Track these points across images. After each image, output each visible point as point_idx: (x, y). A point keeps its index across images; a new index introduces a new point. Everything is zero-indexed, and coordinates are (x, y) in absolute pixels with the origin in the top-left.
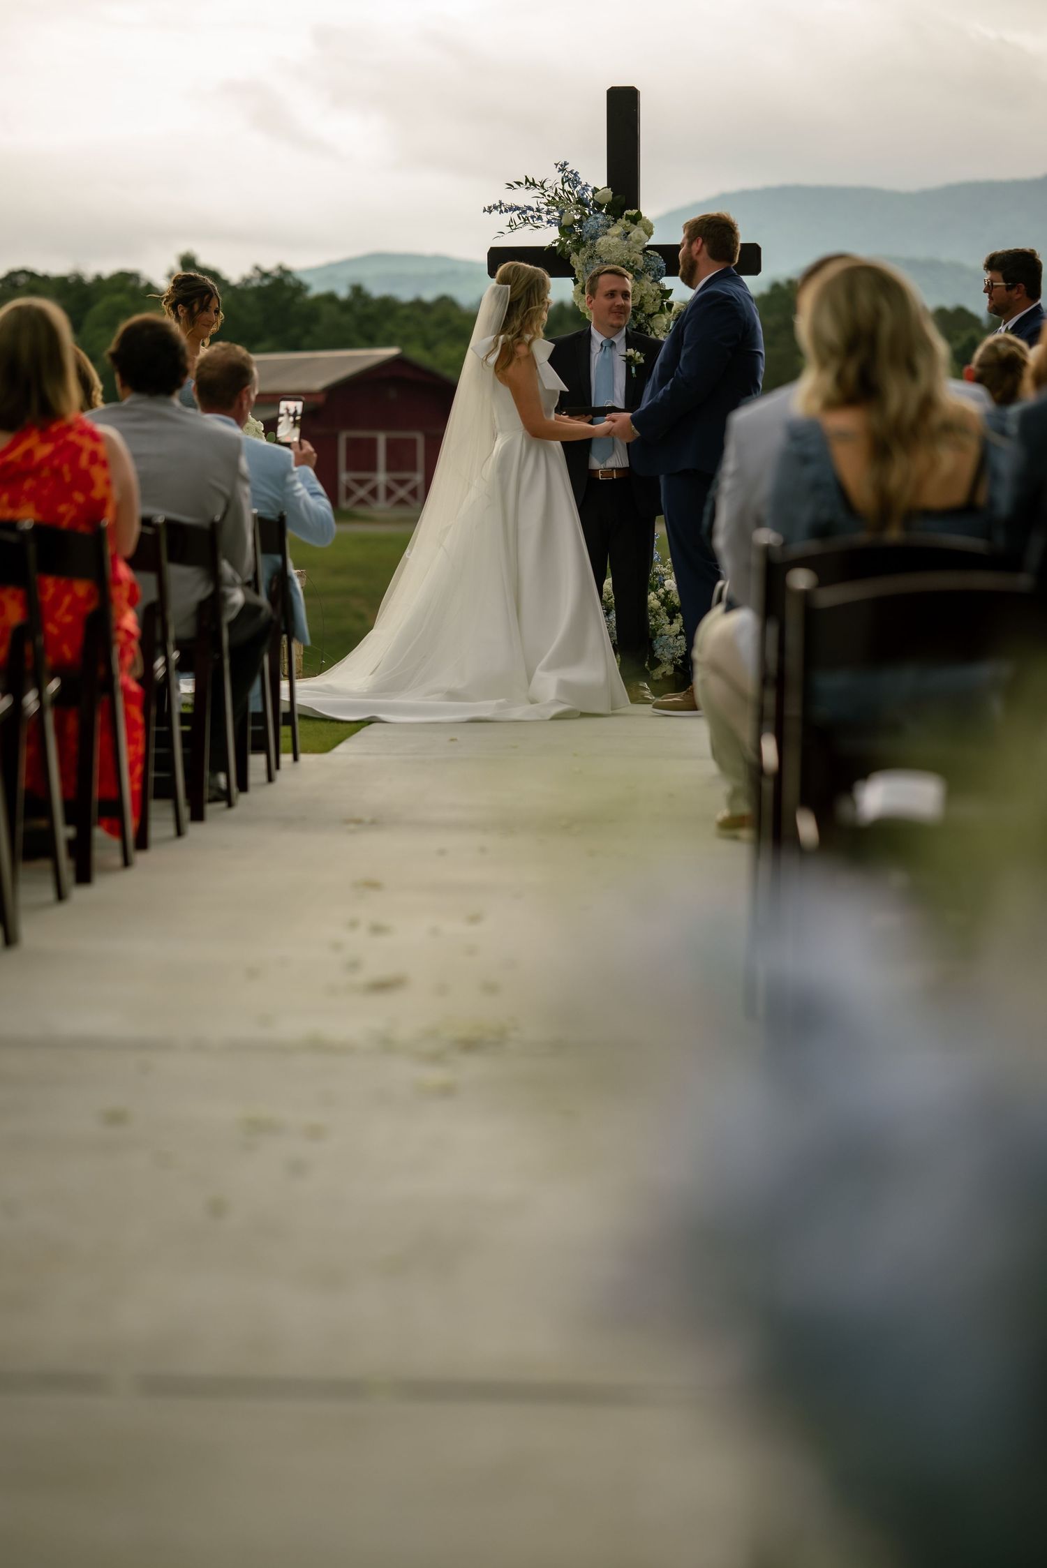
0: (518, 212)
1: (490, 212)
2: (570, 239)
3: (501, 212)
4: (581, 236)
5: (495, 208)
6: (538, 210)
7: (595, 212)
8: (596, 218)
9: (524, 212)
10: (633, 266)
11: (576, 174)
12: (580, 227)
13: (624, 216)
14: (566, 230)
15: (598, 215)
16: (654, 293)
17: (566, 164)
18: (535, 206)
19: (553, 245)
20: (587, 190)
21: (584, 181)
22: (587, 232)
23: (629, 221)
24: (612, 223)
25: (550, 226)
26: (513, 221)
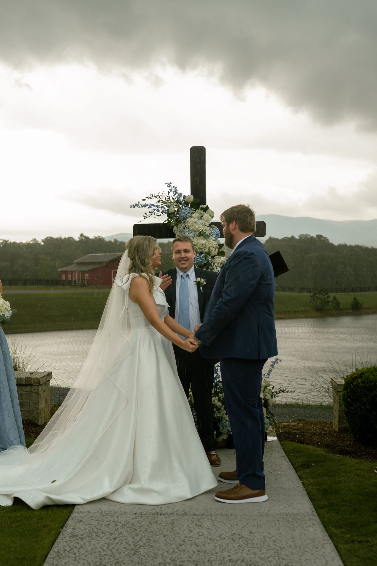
0: (147, 207)
1: (134, 207)
2: (173, 219)
3: (139, 207)
4: (178, 218)
5: (137, 205)
6: (157, 206)
7: (185, 207)
8: (186, 209)
9: (150, 207)
10: (206, 232)
11: (176, 188)
12: (178, 214)
13: (200, 208)
14: (171, 215)
15: (187, 208)
16: (215, 246)
17: (171, 183)
18: (155, 205)
19: (165, 223)
20: (181, 196)
21: (179, 191)
22: (181, 216)
23: (202, 210)
24: (194, 212)
25: (163, 214)
26: (146, 214)
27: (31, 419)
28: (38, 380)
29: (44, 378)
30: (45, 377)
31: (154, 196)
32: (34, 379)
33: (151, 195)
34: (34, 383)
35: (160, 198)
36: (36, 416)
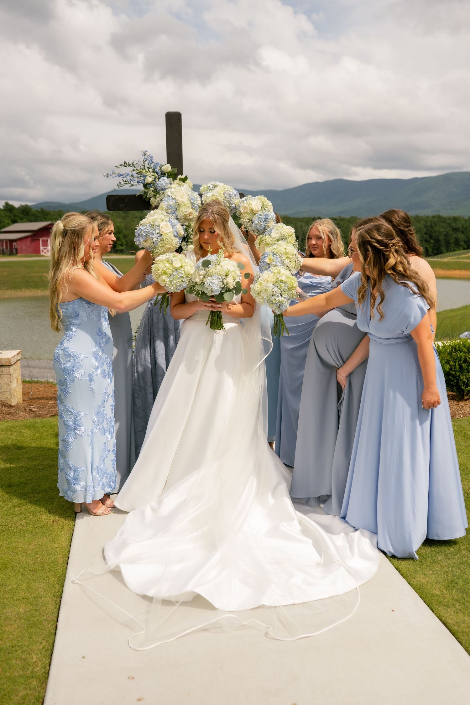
0: (123, 177)
1: (108, 177)
2: (150, 190)
4: (155, 189)
6: (133, 176)
7: (162, 177)
8: (164, 179)
11: (152, 157)
12: (155, 184)
13: (178, 179)
14: (147, 186)
17: (146, 151)
18: (131, 174)
19: (141, 194)
21: (155, 160)
22: (159, 187)
23: (181, 181)
24: (172, 182)
25: (139, 184)
26: (120, 182)
27: (4, 400)
28: (9, 360)
29: (14, 358)
30: (16, 356)
31: (128, 164)
32: (5, 359)
33: (125, 163)
34: (5, 363)
35: (135, 166)
36: (9, 397)
